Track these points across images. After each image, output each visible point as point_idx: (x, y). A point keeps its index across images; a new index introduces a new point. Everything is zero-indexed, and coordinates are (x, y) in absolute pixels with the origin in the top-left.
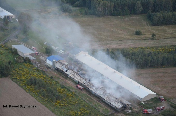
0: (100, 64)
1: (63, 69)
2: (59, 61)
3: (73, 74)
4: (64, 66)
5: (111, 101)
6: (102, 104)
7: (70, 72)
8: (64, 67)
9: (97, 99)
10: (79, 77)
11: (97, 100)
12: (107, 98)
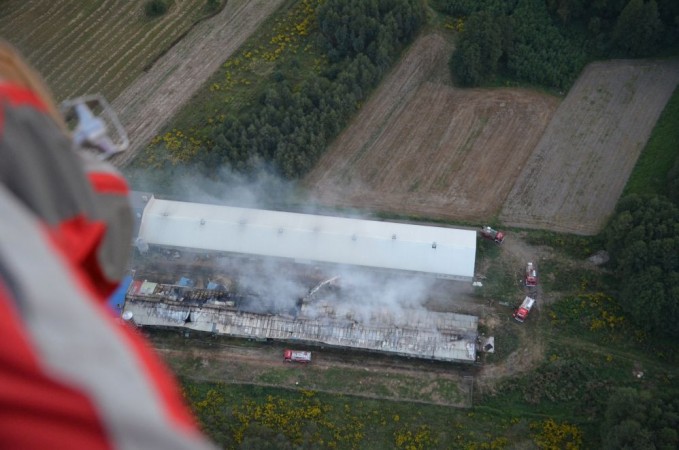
0: (243, 223)
1: (169, 319)
2: (126, 299)
3: (222, 317)
4: (164, 306)
5: (429, 349)
6: (408, 369)
7: (207, 319)
8: (167, 309)
9: (379, 363)
10: (255, 321)
11: (381, 366)
12: (411, 346)
